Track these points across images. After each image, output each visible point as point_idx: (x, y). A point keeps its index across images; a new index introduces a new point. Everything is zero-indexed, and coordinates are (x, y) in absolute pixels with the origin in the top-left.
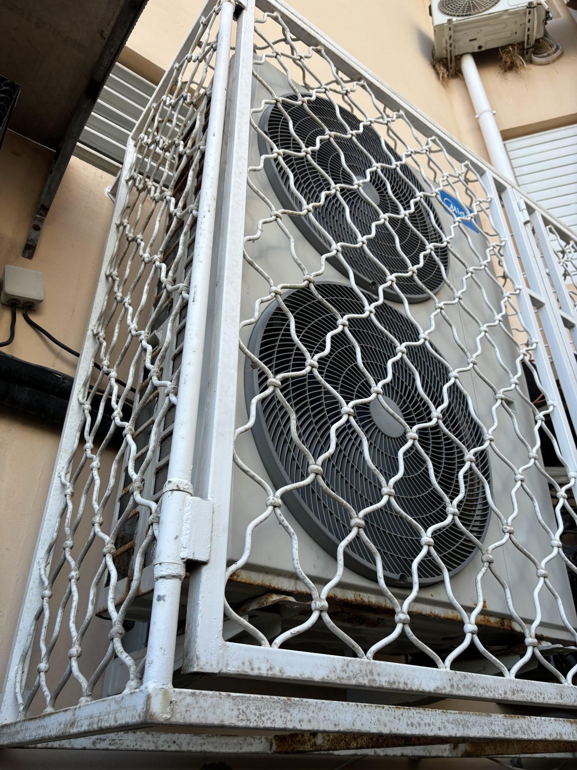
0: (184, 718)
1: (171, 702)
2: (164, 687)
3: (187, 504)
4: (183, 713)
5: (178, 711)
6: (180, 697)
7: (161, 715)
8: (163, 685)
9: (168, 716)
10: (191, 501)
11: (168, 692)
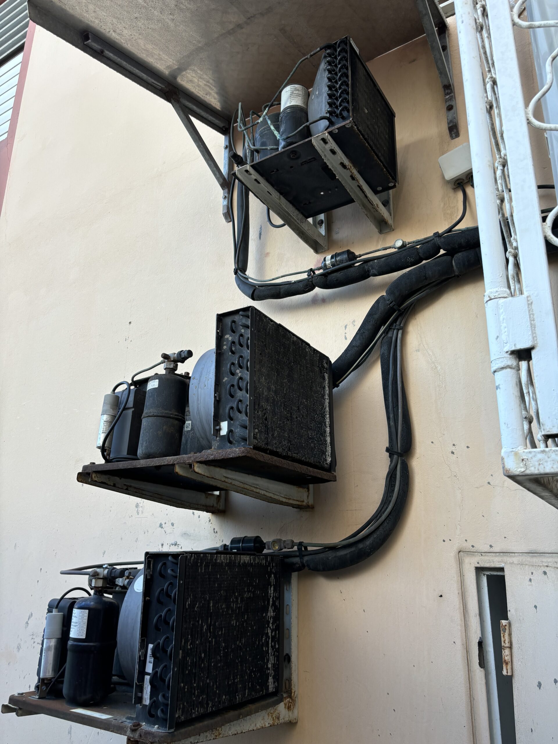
0: (538, 470)
1: (523, 460)
2: (514, 450)
3: (501, 308)
4: (537, 467)
5: (531, 465)
6: (530, 456)
7: (516, 469)
8: (513, 448)
9: (523, 470)
10: (502, 304)
11: (518, 453)
